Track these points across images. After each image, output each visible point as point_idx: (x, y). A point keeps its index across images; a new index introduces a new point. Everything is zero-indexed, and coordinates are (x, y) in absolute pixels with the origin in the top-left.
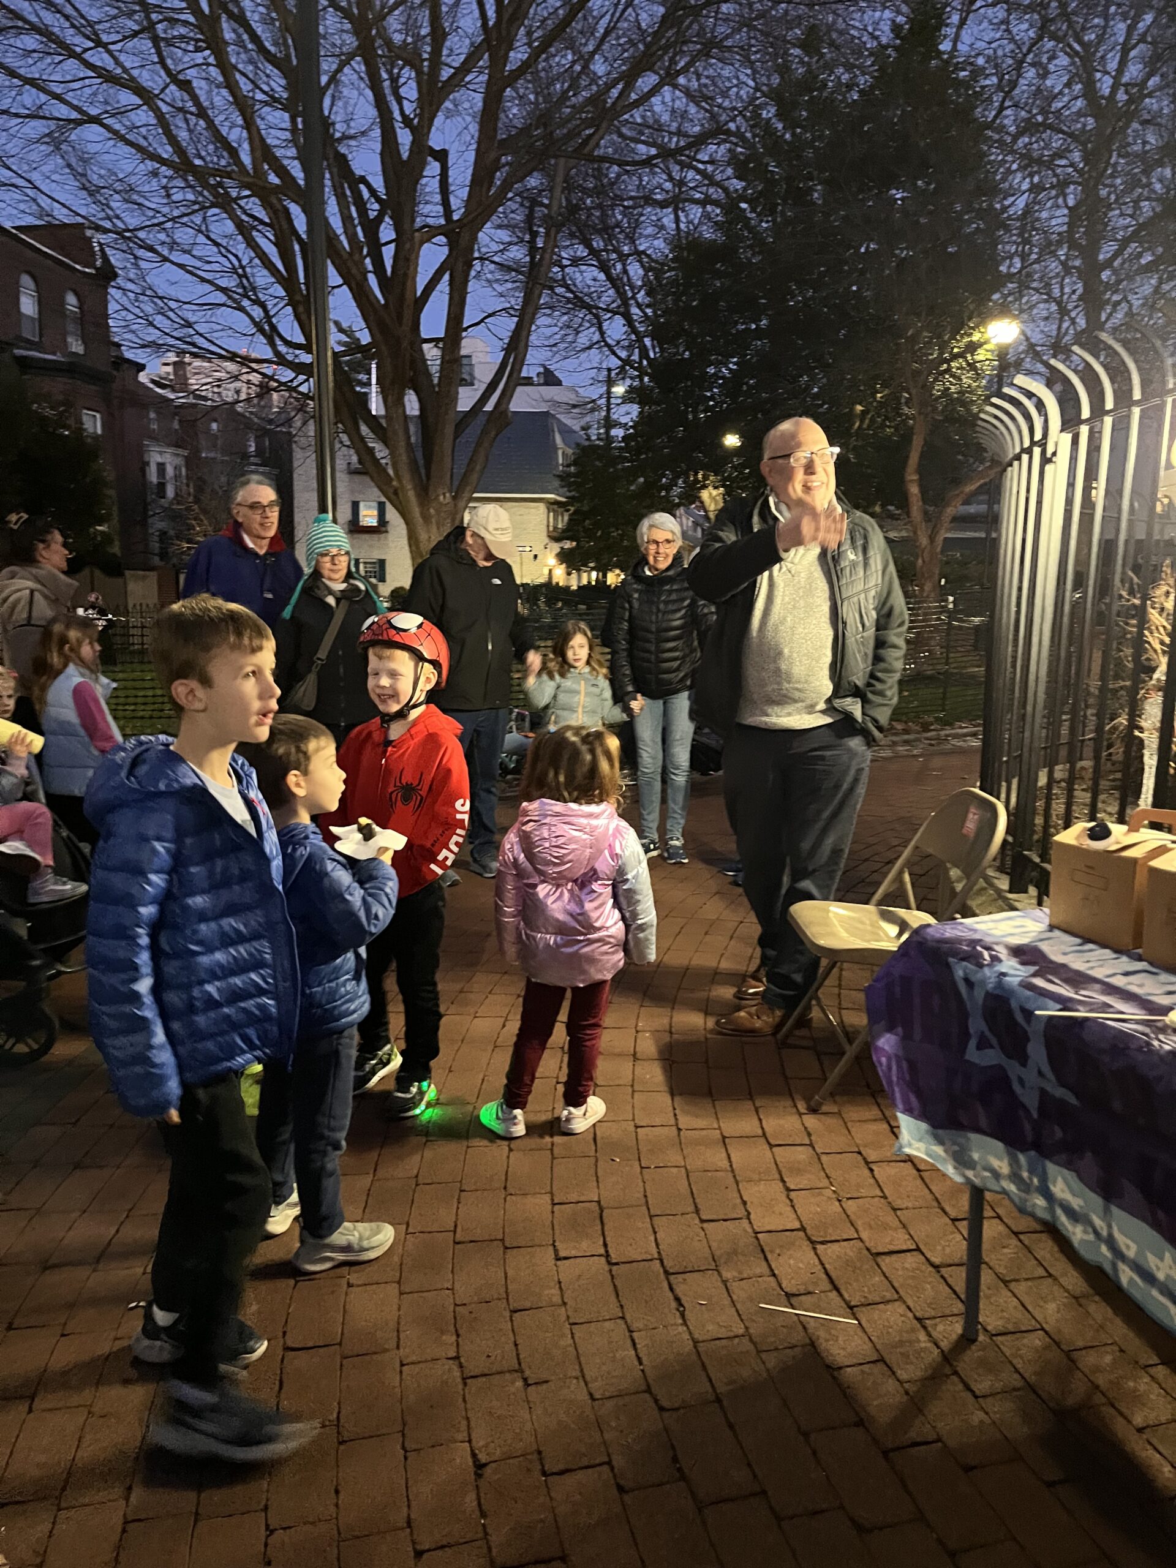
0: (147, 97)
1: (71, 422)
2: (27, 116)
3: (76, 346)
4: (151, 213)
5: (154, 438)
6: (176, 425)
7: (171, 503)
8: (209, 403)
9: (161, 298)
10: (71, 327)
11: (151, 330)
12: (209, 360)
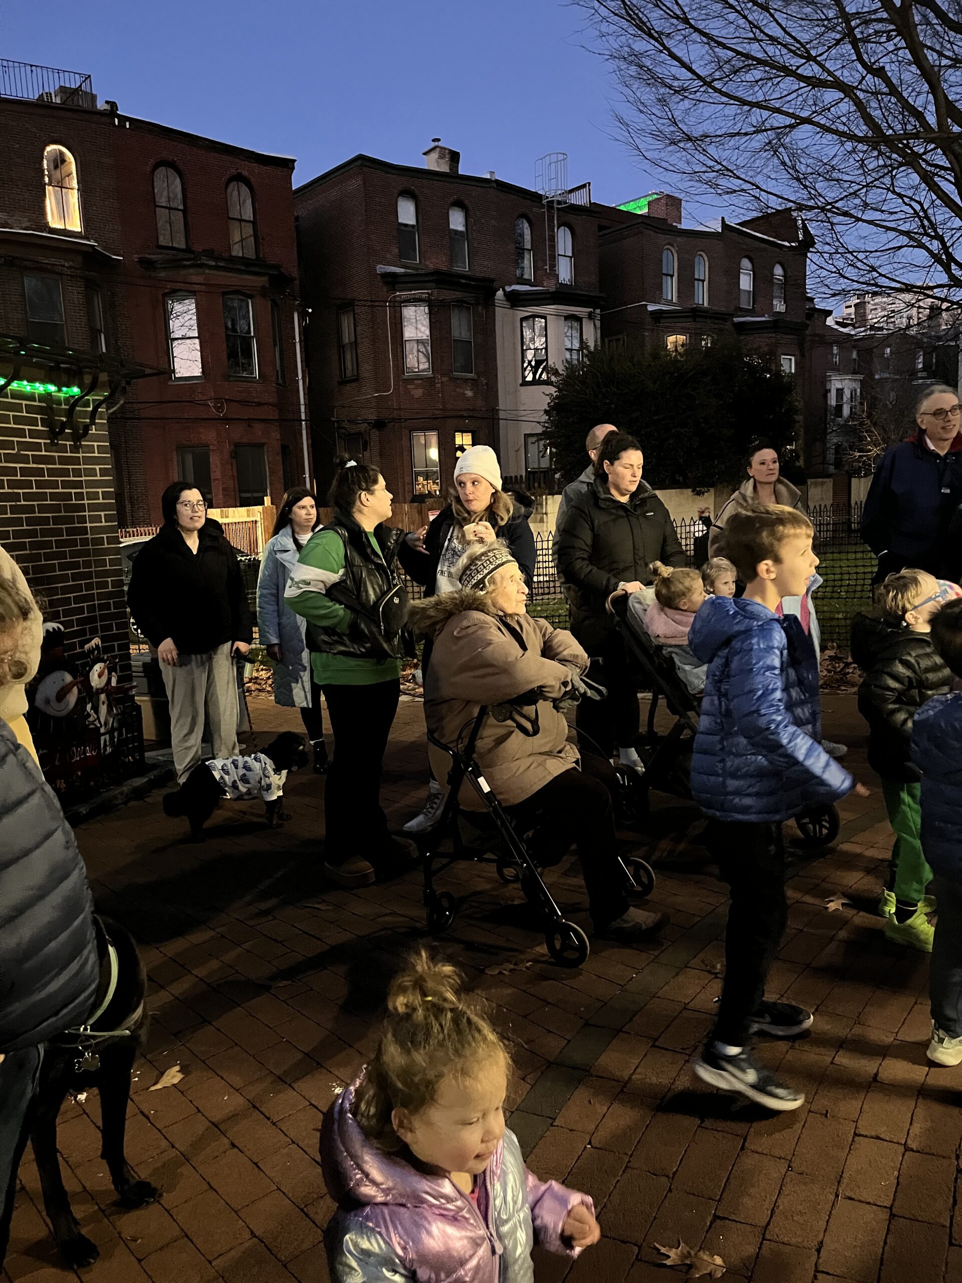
0: (847, 90)
1: (773, 367)
2: (755, 132)
3: (779, 306)
4: (846, 185)
5: (837, 369)
6: (854, 355)
7: (847, 421)
8: (885, 332)
9: (851, 253)
10: (777, 292)
11: (842, 280)
12: (889, 295)
